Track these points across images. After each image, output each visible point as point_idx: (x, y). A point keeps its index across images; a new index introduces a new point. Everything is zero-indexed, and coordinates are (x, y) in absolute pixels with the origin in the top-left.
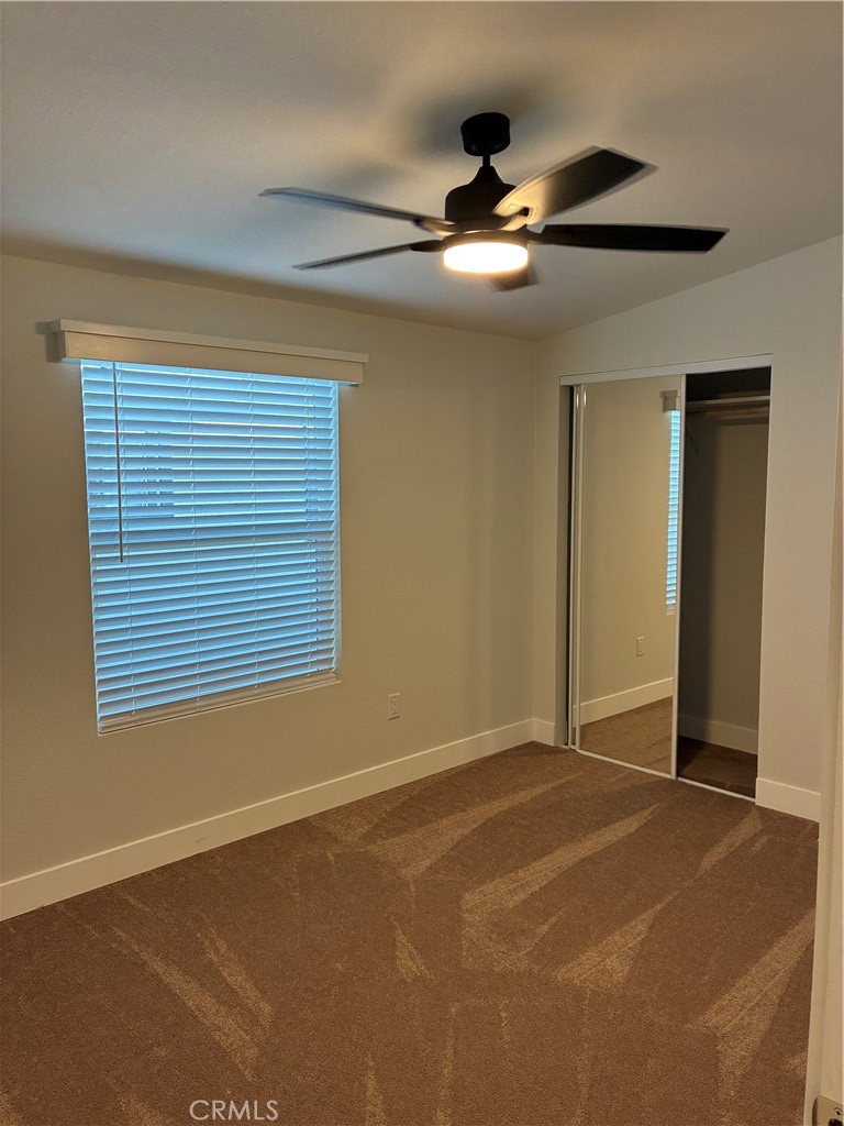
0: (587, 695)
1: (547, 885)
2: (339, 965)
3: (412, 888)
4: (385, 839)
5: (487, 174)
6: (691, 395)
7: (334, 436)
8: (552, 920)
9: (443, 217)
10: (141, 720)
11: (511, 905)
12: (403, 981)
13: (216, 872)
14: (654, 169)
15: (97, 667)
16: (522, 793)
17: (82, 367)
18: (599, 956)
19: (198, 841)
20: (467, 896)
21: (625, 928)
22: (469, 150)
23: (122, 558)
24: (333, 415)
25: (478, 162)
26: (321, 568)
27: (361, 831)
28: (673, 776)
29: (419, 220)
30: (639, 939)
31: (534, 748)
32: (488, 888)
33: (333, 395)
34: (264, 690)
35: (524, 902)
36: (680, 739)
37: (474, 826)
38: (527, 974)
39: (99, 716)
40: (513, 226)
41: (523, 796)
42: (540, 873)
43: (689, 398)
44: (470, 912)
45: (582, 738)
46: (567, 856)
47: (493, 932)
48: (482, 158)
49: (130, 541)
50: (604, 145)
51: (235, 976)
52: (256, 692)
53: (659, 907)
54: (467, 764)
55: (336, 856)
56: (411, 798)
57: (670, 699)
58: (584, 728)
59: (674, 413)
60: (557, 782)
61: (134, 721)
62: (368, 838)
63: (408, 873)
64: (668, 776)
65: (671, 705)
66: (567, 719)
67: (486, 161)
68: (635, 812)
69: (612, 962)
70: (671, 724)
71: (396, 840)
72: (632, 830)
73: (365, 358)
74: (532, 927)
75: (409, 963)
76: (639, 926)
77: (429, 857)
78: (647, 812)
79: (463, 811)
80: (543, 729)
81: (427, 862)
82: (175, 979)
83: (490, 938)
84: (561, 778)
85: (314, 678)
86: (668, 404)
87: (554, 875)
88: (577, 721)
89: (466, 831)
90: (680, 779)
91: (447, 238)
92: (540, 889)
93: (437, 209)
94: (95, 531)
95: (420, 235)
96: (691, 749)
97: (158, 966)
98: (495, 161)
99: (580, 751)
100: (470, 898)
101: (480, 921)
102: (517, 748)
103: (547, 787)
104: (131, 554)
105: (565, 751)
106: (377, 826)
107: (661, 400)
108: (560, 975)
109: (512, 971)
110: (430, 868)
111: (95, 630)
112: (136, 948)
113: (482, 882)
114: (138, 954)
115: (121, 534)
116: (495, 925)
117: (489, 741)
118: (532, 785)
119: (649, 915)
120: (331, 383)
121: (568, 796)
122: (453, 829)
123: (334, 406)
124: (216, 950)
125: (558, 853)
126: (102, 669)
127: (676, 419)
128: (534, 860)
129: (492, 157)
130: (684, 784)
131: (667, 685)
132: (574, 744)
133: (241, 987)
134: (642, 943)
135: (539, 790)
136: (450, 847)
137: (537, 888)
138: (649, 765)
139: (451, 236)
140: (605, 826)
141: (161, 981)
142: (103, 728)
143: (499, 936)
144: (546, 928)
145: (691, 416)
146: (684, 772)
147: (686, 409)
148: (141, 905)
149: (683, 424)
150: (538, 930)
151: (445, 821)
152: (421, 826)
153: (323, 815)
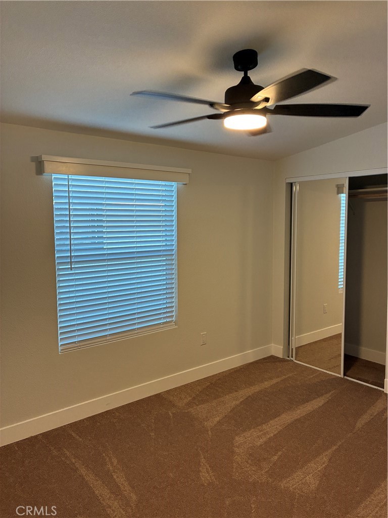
0: (299, 332)
1: (278, 434)
2: (171, 474)
3: (210, 433)
4: (197, 405)
5: (246, 80)
6: (351, 187)
7: (175, 208)
8: (280, 453)
9: (224, 102)
10: (80, 346)
11: (259, 444)
12: (203, 485)
13: (115, 421)
14: (336, 79)
15: (59, 321)
16: (266, 383)
17: (53, 177)
18: (303, 475)
19: (107, 405)
20: (237, 438)
21: (317, 459)
22: (237, 68)
23: (71, 269)
24: (174, 199)
25: (242, 74)
26: (168, 272)
27: (186, 401)
28: (342, 376)
29: (212, 104)
30: (324, 466)
31: (272, 359)
32: (247, 434)
33: (174, 188)
34: (141, 331)
35: (265, 443)
36: (345, 356)
37: (241, 400)
38: (266, 484)
39: (60, 344)
40: (260, 107)
41: (267, 384)
42: (274, 426)
43: (350, 189)
44: (238, 447)
45: (296, 354)
46: (287, 418)
47: (249, 459)
48: (243, 72)
49: (75, 260)
50: (309, 67)
51: (120, 478)
52: (136, 332)
53: (334, 448)
54: (239, 367)
55: (173, 414)
56: (211, 384)
57: (341, 334)
58: (297, 349)
59: (342, 195)
60: (284, 377)
61: (77, 347)
62: (189, 404)
63: (209, 424)
64: (339, 376)
65: (341, 337)
66: (289, 345)
67: (246, 74)
68: (322, 395)
69: (309, 479)
70: (341, 347)
71: (203, 406)
72: (321, 404)
73: (190, 171)
74: (269, 457)
75: (206, 475)
76: (323, 459)
77: (219, 416)
78: (328, 395)
79: (236, 391)
80: (277, 350)
81: (217, 419)
82: (90, 478)
83: (247, 462)
84: (285, 375)
85: (165, 325)
86: (340, 190)
87: (281, 428)
88: (294, 345)
89: (238, 402)
90: (346, 377)
91: (225, 112)
92: (274, 435)
93: (221, 99)
94: (59, 255)
95: (212, 111)
96: (351, 361)
97: (83, 471)
98: (250, 74)
99: (295, 361)
100: (239, 440)
101: (243, 453)
102: (264, 359)
103: (279, 380)
104: (76, 266)
105: (288, 361)
106: (194, 398)
107: (336, 188)
108: (283, 484)
109: (258, 482)
110: (219, 422)
111: (58, 303)
112: (74, 461)
113: (244, 431)
114: (74, 464)
115: (71, 256)
116: (250, 455)
117: (251, 355)
118: (271, 378)
119: (329, 452)
120: (173, 183)
121: (289, 385)
122: (232, 401)
123: (175, 194)
124: (112, 463)
125: (283, 416)
126: (62, 322)
127: (344, 198)
128: (271, 419)
129: (248, 71)
130: (348, 380)
131: (339, 327)
132: (292, 357)
133: (122, 484)
134: (325, 468)
135: (274, 381)
136: (229, 411)
137: (272, 435)
138: (329, 369)
139: (228, 112)
140: (308, 402)
141: (84, 479)
142: (62, 350)
143: (252, 461)
144: (276, 458)
145: (351, 197)
146: (347, 374)
147: (349, 193)
148: (77, 437)
149: (347, 200)
150: (272, 459)
151: (227, 396)
152: (215, 399)
153: (168, 392)
